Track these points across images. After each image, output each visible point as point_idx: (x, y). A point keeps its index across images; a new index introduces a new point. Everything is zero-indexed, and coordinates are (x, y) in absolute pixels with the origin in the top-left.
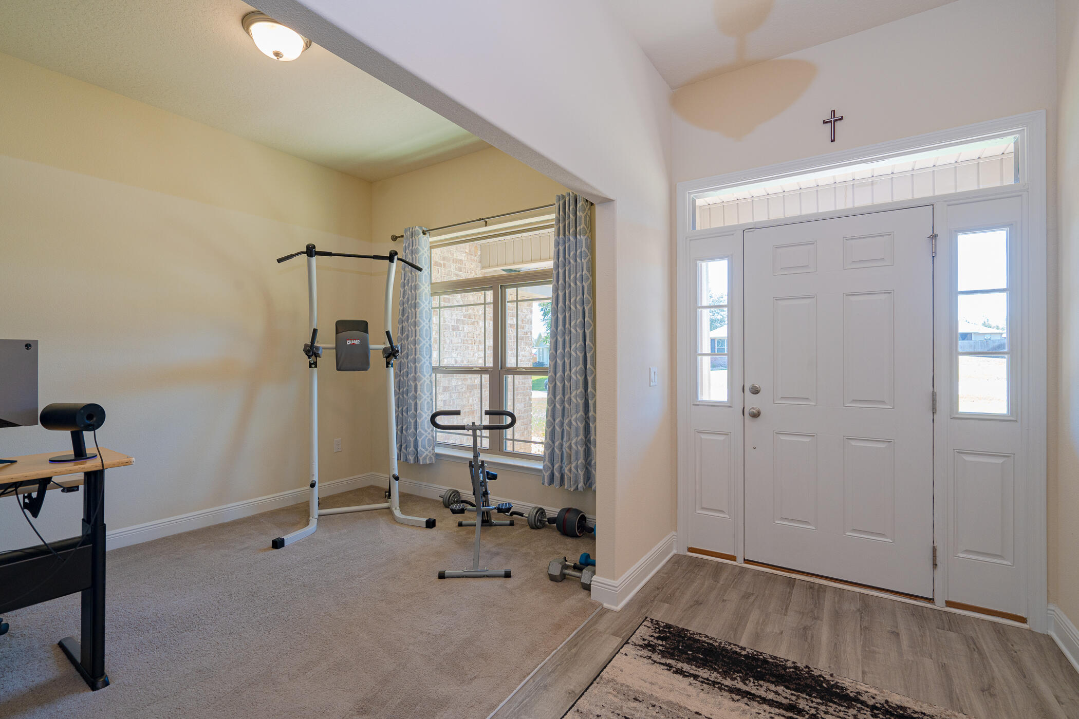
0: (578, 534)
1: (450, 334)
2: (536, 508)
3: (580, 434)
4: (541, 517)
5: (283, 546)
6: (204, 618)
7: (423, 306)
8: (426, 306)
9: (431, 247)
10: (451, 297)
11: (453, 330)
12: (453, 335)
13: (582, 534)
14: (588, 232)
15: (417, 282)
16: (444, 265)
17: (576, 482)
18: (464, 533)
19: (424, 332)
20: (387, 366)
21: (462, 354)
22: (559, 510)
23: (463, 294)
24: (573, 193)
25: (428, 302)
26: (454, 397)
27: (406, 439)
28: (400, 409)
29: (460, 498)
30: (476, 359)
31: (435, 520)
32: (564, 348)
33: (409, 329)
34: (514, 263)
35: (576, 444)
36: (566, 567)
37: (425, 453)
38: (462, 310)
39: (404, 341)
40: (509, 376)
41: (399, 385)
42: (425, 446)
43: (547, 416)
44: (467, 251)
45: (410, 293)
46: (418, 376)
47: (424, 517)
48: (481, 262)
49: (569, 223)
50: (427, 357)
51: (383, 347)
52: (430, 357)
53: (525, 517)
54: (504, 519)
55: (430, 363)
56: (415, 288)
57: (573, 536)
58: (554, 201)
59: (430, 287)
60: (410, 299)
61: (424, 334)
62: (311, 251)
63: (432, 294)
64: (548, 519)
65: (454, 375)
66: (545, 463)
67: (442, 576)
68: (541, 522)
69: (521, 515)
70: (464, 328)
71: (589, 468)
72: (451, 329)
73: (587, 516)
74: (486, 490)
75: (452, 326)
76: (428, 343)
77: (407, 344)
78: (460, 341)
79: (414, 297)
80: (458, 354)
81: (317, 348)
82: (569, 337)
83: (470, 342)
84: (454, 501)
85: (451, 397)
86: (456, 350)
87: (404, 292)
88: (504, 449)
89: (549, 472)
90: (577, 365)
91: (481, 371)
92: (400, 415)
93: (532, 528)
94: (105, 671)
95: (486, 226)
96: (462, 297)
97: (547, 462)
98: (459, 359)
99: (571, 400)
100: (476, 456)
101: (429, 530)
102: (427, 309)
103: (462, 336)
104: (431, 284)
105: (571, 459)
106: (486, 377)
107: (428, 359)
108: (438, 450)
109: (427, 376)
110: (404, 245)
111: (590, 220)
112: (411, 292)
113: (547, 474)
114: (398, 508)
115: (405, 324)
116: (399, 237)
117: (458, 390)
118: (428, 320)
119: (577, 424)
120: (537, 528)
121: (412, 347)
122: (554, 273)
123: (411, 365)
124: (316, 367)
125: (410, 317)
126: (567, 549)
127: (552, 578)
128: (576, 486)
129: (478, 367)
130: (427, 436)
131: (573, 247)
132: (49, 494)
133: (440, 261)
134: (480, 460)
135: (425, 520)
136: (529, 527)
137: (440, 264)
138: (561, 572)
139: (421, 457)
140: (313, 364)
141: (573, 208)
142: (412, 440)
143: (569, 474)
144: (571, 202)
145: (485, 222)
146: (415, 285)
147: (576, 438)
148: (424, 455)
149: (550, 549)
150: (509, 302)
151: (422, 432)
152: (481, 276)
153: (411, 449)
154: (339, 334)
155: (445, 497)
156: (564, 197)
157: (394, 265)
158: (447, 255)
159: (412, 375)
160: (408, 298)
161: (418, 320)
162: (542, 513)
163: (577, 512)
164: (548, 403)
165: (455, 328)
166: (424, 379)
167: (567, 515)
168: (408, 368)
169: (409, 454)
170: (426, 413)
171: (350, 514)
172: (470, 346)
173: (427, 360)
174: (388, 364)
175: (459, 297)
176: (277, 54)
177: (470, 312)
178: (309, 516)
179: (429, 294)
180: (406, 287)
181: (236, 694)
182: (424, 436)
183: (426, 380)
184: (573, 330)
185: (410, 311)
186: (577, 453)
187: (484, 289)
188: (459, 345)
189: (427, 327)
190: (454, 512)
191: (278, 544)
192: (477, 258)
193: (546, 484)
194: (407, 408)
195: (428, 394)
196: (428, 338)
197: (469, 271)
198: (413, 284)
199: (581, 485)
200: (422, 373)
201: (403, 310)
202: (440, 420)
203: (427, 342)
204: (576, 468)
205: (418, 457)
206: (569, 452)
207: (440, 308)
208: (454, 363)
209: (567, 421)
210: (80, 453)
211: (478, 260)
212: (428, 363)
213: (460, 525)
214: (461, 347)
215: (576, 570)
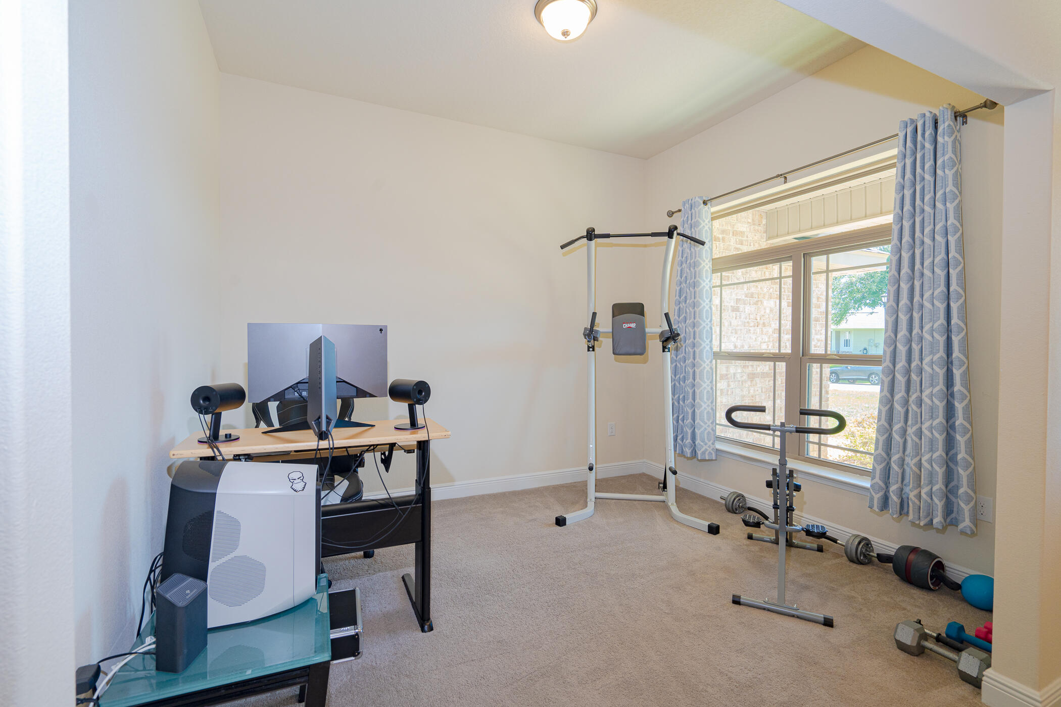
0: (932, 587)
1: (729, 316)
2: (858, 536)
3: (938, 448)
4: (866, 550)
5: (565, 525)
6: (502, 584)
7: (703, 284)
8: (707, 284)
9: (713, 219)
10: (730, 275)
11: (733, 311)
12: (733, 317)
13: (937, 588)
14: (958, 163)
15: (697, 258)
16: (723, 239)
17: (930, 514)
18: (757, 548)
19: (704, 314)
20: (664, 351)
21: (742, 338)
22: (897, 547)
23: (744, 270)
24: (931, 112)
25: (709, 280)
26: (732, 386)
27: (682, 429)
28: (676, 396)
29: (746, 504)
30: (759, 343)
31: (719, 526)
32: (910, 330)
33: (688, 310)
34: (812, 229)
35: (930, 461)
36: (924, 636)
37: (705, 448)
38: (742, 289)
39: (681, 324)
40: (815, 365)
41: (675, 371)
42: (704, 439)
43: (879, 419)
44: (750, 221)
45: (688, 271)
46: (697, 361)
47: (704, 519)
48: (766, 232)
49: (923, 157)
50: (708, 342)
51: (660, 330)
52: (711, 341)
53: (839, 544)
54: (812, 542)
55: (711, 348)
56: (695, 265)
57: (922, 586)
58: (896, 129)
59: (711, 263)
60: (689, 277)
61: (704, 317)
62: (591, 235)
63: (714, 271)
64: (878, 554)
65: (733, 361)
66: (875, 481)
67: (736, 601)
68: (865, 556)
69: (835, 541)
70: (745, 309)
71: (953, 499)
72: (730, 310)
73: (944, 562)
74: (791, 506)
75: (731, 306)
76: (709, 326)
77: (684, 327)
78: (740, 323)
79: (693, 275)
80: (738, 338)
81: (597, 332)
82: (920, 314)
83: (752, 324)
84: (739, 506)
85: (729, 386)
86: (736, 333)
87: (681, 270)
88: (806, 452)
89: (881, 494)
90: (932, 353)
91: (775, 358)
92: (676, 403)
93: (852, 561)
94: (431, 617)
95: (785, 182)
96: (743, 274)
97: (877, 480)
98: (739, 344)
99: (921, 400)
100: (783, 463)
101: (711, 536)
102: (707, 287)
103: (742, 317)
104: (712, 259)
105: (920, 481)
106: (782, 366)
107: (709, 343)
108: (720, 446)
109: (708, 362)
110: (682, 219)
111: (960, 146)
112: (690, 270)
113: (877, 496)
114: (675, 504)
115: (682, 305)
116: (676, 212)
117: (737, 378)
118: (709, 300)
119: (932, 433)
120: (860, 563)
121: (691, 330)
122: (896, 229)
123: (689, 349)
124: (593, 350)
125: (688, 297)
126: (916, 606)
127: (902, 647)
128: (928, 519)
129: (770, 353)
130: (706, 429)
131: (929, 188)
132: (396, 453)
133: (718, 235)
134: (788, 468)
135: (707, 523)
136: (845, 558)
137: (719, 238)
138: (919, 643)
139: (699, 451)
140: (591, 347)
141: (931, 134)
142: (689, 432)
143: (917, 501)
144: (927, 125)
145: (784, 177)
146: (694, 262)
147: (931, 454)
148: (703, 449)
149: (886, 599)
150: (815, 273)
151: (702, 423)
152: (766, 247)
153: (688, 441)
154: (616, 317)
155: (728, 499)
156: (912, 121)
157: (674, 240)
158: (726, 228)
159: (690, 361)
160: (686, 277)
161: (698, 301)
162: (868, 545)
163: (930, 556)
164: (881, 402)
165: (735, 309)
166: (703, 366)
167: (912, 557)
168: (685, 353)
169: (685, 446)
170: (706, 403)
171: (625, 501)
172: (752, 329)
173: (707, 345)
174: (664, 348)
175: (740, 274)
176: (565, 33)
177: (753, 290)
178: (586, 497)
179: (710, 271)
180: (684, 265)
181: (530, 681)
182: (703, 428)
183: (706, 366)
184: (927, 304)
185: (688, 290)
186: (931, 474)
187: (779, 260)
188: (739, 328)
189: (707, 308)
190: (747, 523)
191: (561, 522)
192: (761, 228)
193: (875, 508)
194: (684, 396)
195: (708, 382)
196: (709, 320)
197: (752, 244)
198: (692, 261)
199: (938, 520)
200: (701, 358)
201: (680, 290)
202: (737, 416)
203: (707, 324)
204: (930, 494)
205: (695, 451)
206: (918, 471)
207: (721, 286)
208: (732, 348)
209: (914, 428)
210: (414, 424)
211: (762, 231)
212: (708, 348)
213: (750, 537)
214: (741, 330)
215: (940, 643)
